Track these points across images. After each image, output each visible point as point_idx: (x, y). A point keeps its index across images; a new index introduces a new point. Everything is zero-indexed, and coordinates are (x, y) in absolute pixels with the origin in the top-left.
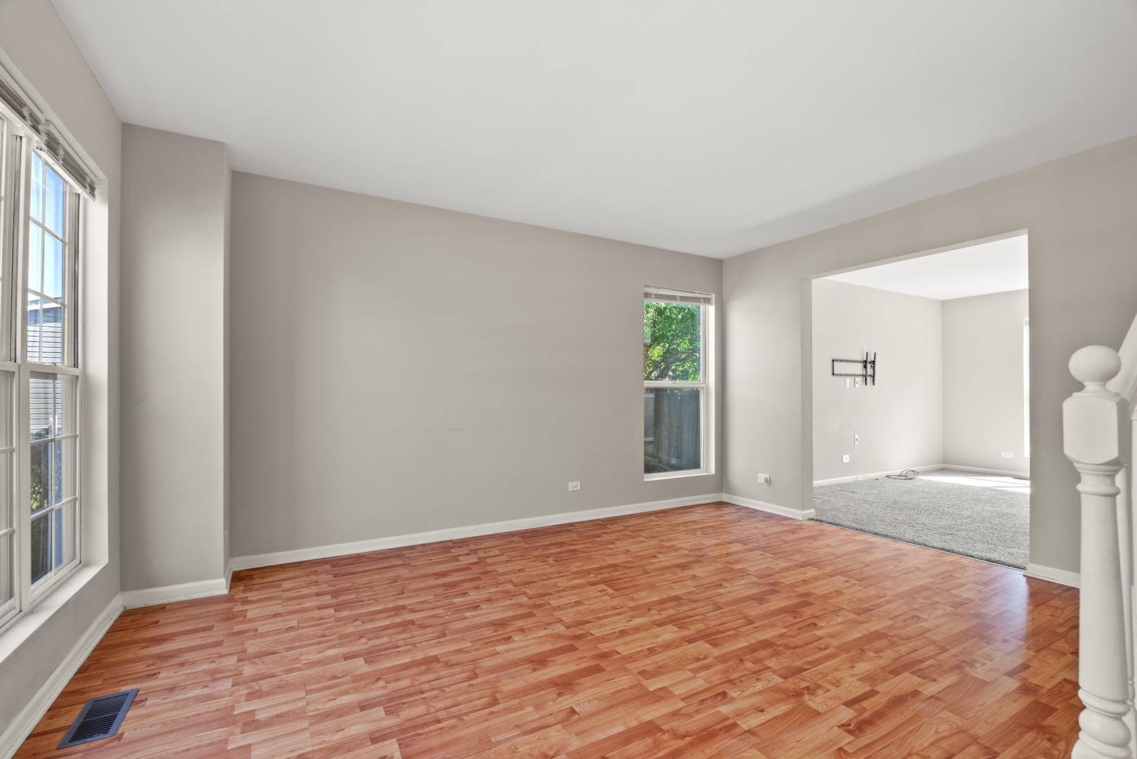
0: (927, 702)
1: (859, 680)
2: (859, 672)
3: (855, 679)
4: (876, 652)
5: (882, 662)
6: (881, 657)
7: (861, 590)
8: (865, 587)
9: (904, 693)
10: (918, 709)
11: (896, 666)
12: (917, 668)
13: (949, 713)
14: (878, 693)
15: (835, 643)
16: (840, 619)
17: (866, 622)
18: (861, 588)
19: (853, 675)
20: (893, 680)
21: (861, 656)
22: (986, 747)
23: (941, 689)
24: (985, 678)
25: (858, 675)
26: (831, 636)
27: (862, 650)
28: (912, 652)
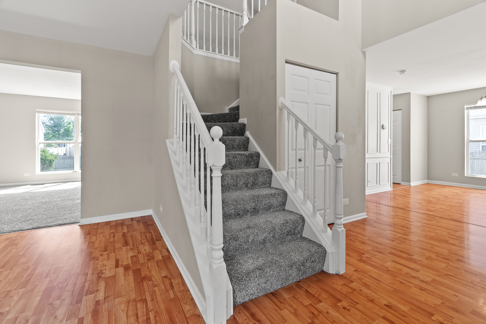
0: (106, 302)
1: (67, 320)
2: (62, 317)
3: (64, 322)
4: (59, 299)
5: (67, 301)
6: (64, 300)
7: (9, 273)
8: (11, 270)
9: (93, 307)
10: (106, 309)
11: (76, 298)
12: (85, 291)
13: (117, 299)
14: (83, 318)
15: (29, 313)
16: (16, 298)
17: (34, 288)
18: (8, 272)
19: (61, 321)
20: (82, 306)
21: (53, 307)
22: (141, 300)
23: (104, 292)
24: (111, 275)
25: (63, 319)
26: (22, 311)
27: (50, 304)
28: (75, 286)
